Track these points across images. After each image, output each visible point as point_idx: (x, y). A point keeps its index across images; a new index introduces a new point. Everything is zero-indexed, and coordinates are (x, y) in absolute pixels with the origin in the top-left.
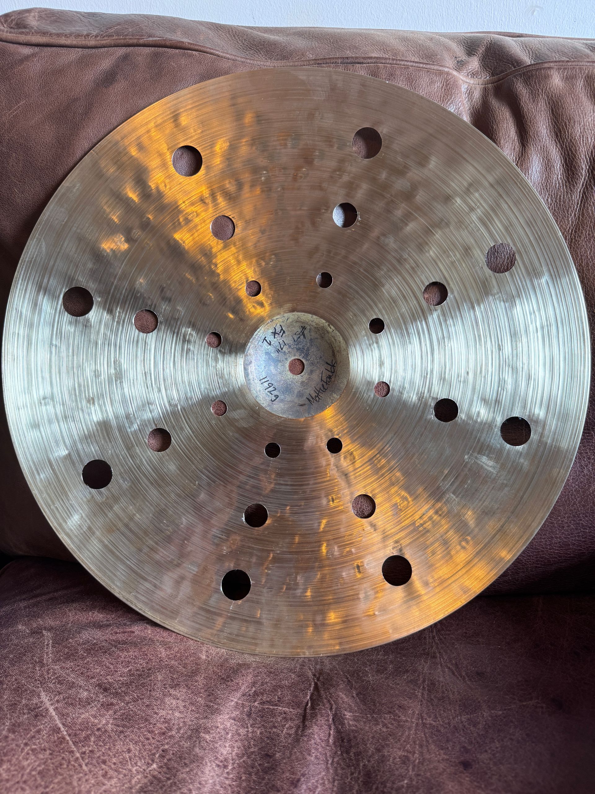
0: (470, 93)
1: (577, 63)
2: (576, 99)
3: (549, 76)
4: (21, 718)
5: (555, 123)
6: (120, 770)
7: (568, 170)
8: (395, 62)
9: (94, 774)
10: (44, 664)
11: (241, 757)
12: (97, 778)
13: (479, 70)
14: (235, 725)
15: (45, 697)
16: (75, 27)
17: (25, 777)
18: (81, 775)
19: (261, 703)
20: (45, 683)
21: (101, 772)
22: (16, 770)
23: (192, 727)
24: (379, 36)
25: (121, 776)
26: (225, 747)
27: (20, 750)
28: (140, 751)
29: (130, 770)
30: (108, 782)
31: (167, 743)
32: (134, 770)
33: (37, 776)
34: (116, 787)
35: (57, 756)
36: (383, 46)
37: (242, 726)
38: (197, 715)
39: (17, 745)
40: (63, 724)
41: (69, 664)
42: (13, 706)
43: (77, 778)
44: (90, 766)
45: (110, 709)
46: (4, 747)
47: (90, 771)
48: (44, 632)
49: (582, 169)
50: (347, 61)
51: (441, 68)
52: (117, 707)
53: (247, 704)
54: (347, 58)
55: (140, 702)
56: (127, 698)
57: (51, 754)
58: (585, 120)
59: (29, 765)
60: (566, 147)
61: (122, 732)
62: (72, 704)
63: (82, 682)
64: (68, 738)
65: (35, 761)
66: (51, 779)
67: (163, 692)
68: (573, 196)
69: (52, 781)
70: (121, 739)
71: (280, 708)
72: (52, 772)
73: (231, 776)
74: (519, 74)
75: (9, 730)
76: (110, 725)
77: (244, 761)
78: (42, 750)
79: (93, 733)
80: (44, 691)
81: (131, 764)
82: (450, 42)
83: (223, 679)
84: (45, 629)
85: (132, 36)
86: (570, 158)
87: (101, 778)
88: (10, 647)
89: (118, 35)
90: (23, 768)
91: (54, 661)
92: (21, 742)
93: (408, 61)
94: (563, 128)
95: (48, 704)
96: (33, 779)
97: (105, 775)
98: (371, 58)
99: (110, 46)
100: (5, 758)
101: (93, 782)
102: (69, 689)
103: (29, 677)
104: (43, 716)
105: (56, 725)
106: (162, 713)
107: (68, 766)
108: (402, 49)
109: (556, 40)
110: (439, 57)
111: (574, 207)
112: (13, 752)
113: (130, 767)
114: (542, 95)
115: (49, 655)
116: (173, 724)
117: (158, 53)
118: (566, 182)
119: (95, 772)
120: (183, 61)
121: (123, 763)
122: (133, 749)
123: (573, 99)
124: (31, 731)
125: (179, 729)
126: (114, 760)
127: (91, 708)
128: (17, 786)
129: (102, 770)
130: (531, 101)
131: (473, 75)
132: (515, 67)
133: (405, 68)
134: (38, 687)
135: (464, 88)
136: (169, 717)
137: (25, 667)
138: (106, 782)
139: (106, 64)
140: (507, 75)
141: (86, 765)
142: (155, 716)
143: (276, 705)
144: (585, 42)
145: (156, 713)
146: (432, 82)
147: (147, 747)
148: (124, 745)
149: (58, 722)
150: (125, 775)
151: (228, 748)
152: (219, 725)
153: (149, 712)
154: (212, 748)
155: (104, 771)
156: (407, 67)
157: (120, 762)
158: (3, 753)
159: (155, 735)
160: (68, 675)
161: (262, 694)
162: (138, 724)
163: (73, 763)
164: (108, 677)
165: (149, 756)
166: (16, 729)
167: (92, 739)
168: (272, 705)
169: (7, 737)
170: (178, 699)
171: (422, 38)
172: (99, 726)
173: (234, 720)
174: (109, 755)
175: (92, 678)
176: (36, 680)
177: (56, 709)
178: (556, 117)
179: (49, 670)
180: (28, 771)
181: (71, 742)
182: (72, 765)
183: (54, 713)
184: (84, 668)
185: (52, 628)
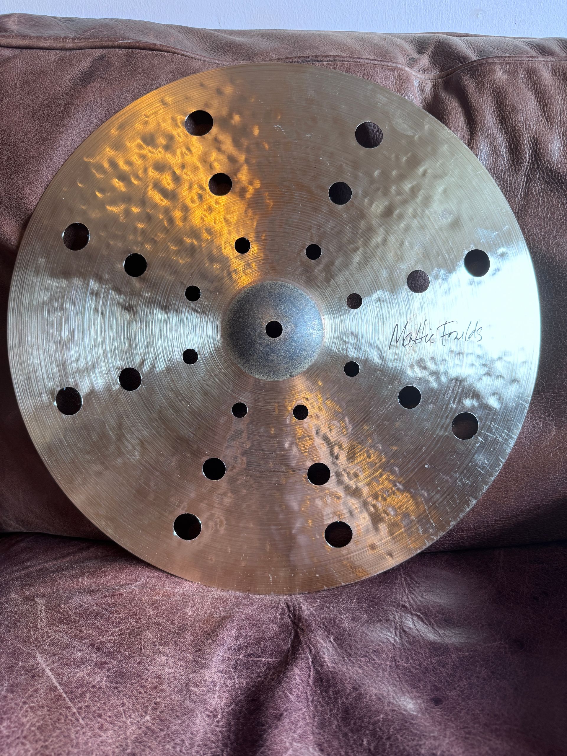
0: (422, 87)
1: (517, 58)
2: (518, 90)
3: (492, 70)
4: (19, 679)
5: (500, 112)
6: (115, 722)
7: (513, 155)
8: (352, 60)
9: (91, 727)
10: (38, 628)
11: (229, 706)
12: (93, 730)
13: (430, 66)
14: (222, 677)
15: (40, 658)
16: (53, 30)
17: (25, 733)
18: (79, 728)
19: (245, 656)
20: (40, 646)
21: (97, 725)
22: (16, 727)
23: (182, 682)
24: (336, 37)
25: (116, 728)
26: (214, 698)
27: (19, 708)
28: (133, 704)
29: (125, 722)
30: (104, 734)
31: (160, 697)
32: (128, 722)
33: (36, 731)
34: (112, 738)
35: (54, 712)
36: (340, 45)
37: (229, 678)
38: (186, 670)
39: (16, 704)
40: (60, 683)
41: (62, 627)
42: (10, 668)
43: (75, 731)
44: (87, 720)
45: (103, 667)
46: (4, 707)
47: (87, 725)
48: (37, 599)
49: (526, 153)
50: (308, 59)
51: (394, 65)
52: (110, 665)
53: (232, 657)
54: (308, 57)
55: (131, 659)
56: (119, 657)
57: (48, 711)
58: (527, 108)
59: (28, 722)
60: (511, 134)
61: (115, 688)
62: (67, 664)
63: (75, 643)
64: (64, 695)
65: (34, 718)
66: (49, 734)
67: (153, 650)
68: (519, 179)
69: (50, 735)
70: (115, 695)
71: (264, 659)
72: (51, 727)
73: (221, 723)
74: (466, 69)
75: (7, 691)
76: (104, 682)
77: (232, 709)
78: (40, 707)
79: (88, 690)
80: (39, 653)
81: (125, 716)
82: (402, 42)
83: (209, 634)
84: (37, 596)
85: (108, 38)
86: (514, 144)
87: (98, 730)
88: (4, 614)
89: (94, 38)
90: (23, 725)
91: (48, 626)
92: (20, 701)
93: (364, 59)
94: (507, 116)
95: (44, 665)
96: (33, 734)
97: (101, 728)
98: (330, 56)
99: (87, 48)
100: (5, 717)
101: (89, 734)
102: (63, 650)
103: (25, 641)
104: (40, 677)
105: (53, 684)
106: (153, 669)
107: (65, 720)
108: (358, 48)
109: (498, 39)
110: (392, 55)
111: (520, 189)
112: (12, 710)
113: (124, 719)
114: (487, 87)
115: (42, 621)
116: (164, 679)
117: (132, 54)
118: (511, 166)
119: (91, 725)
120: (156, 61)
121: (118, 716)
122: (127, 703)
123: (515, 90)
124: (29, 690)
125: (170, 683)
126: (109, 714)
127: (85, 667)
128: (17, 741)
129: (98, 723)
130: (478, 92)
131: (424, 70)
132: (462, 63)
133: (361, 65)
134: (34, 650)
135: (416, 82)
136: (159, 672)
137: (20, 632)
138: (103, 734)
139: (83, 65)
140: (455, 70)
141: (83, 719)
142: (147, 672)
143: (260, 657)
144: (524, 40)
145: (147, 669)
146: (387, 78)
147: (139, 700)
148: (118, 699)
149: (54, 681)
150: (120, 727)
151: (217, 699)
152: (207, 679)
153: (141, 668)
154: (201, 701)
155: (100, 724)
156: (363, 64)
157: (115, 715)
158: (3, 711)
159: (147, 689)
160: (62, 637)
161: (246, 647)
162: (131, 680)
163: (70, 718)
164: (100, 637)
165: (142, 709)
166: (15, 689)
167: (88, 695)
168: (257, 658)
169: (5, 697)
170: (167, 656)
171: (376, 38)
172: (94, 684)
173: (221, 673)
174: (104, 709)
175: (85, 639)
176: (31, 644)
177: (52, 669)
178: (500, 107)
179: (43, 633)
180: (27, 727)
181: (67, 699)
182: (69, 720)
183: (50, 674)
184: (77, 630)
185: (44, 595)
